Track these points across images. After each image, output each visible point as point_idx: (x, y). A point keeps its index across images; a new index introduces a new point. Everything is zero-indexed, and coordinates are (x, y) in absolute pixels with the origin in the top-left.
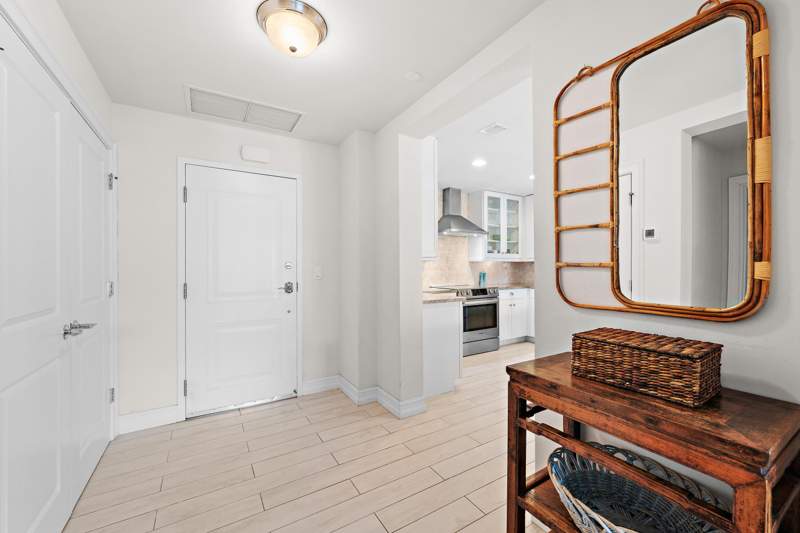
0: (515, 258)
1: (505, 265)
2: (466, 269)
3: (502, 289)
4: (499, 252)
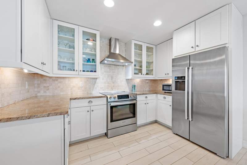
0: (150, 77)
1: (147, 81)
2: (124, 83)
3: (139, 95)
4: (142, 74)
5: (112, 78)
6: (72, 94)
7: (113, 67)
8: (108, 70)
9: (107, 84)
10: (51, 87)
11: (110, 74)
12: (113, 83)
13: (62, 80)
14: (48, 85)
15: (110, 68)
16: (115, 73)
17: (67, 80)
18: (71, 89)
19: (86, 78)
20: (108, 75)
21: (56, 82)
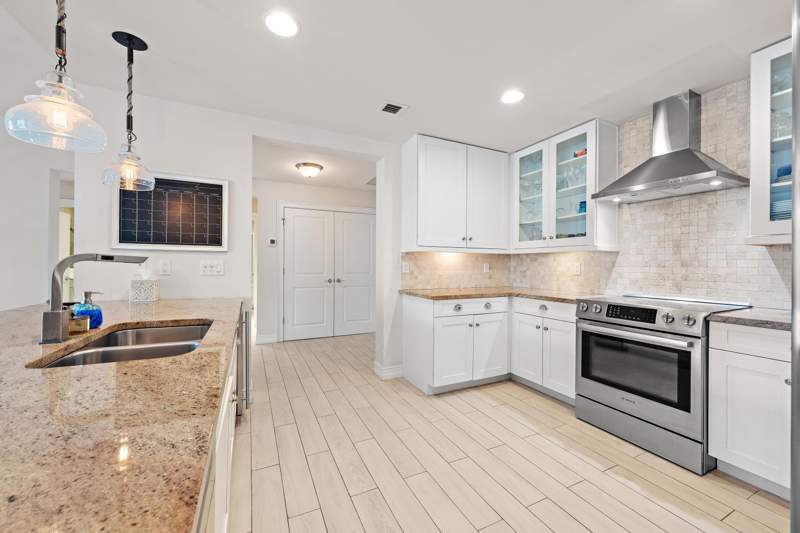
5: (678, 246)
6: (559, 289)
7: (685, 202)
8: (661, 219)
9: (654, 270)
10: (528, 273)
11: (668, 231)
12: (684, 265)
13: (543, 259)
14: (525, 269)
15: (670, 211)
16: (693, 229)
17: (551, 258)
18: (558, 279)
19: (590, 252)
20: (659, 237)
21: (536, 264)
